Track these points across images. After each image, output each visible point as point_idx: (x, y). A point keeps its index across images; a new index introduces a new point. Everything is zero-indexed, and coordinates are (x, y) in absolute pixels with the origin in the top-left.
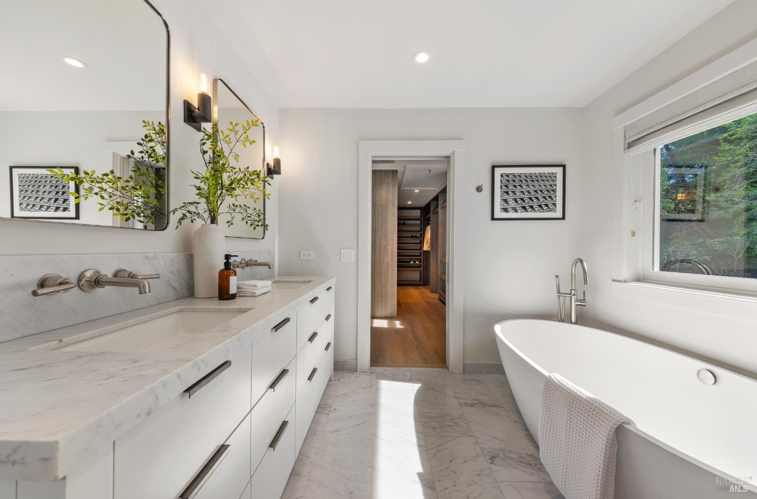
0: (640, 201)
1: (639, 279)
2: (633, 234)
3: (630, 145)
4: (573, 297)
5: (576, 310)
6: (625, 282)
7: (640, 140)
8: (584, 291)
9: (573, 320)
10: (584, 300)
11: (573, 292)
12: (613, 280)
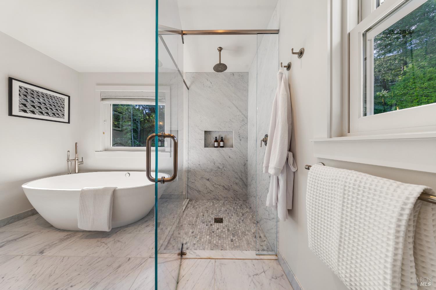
0: (106, 121)
1: (106, 150)
2: (104, 133)
3: (103, 99)
4: (77, 161)
5: (78, 167)
6: (101, 151)
7: (107, 99)
8: (82, 157)
9: (77, 171)
10: (82, 161)
11: (77, 158)
12: (96, 151)
